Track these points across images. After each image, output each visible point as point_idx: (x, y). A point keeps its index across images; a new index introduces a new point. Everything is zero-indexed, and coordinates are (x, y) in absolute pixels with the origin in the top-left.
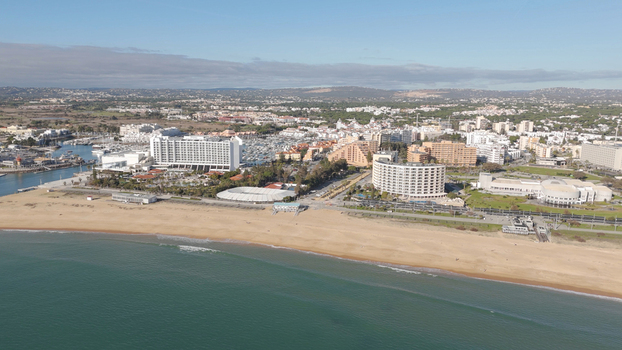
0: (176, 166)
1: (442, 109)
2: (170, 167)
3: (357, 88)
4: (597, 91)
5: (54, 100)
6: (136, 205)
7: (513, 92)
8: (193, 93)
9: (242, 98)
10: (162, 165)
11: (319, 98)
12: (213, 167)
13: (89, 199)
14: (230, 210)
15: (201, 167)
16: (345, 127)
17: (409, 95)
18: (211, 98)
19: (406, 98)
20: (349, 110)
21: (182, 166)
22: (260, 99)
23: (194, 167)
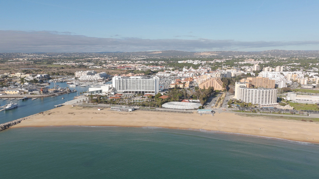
0: (127, 92)
1: (227, 61)
2: (124, 92)
3: (175, 51)
4: (294, 51)
5: (21, 59)
6: (126, 112)
7: (253, 52)
8: (91, 54)
9: (118, 57)
10: (120, 91)
11: (157, 56)
12: (146, 92)
13: (99, 109)
14: (177, 114)
15: (140, 92)
16: (188, 71)
17: (202, 54)
18: (102, 57)
19: (201, 56)
20: (179, 62)
21: (130, 92)
22: (127, 57)
23: (136, 92)
